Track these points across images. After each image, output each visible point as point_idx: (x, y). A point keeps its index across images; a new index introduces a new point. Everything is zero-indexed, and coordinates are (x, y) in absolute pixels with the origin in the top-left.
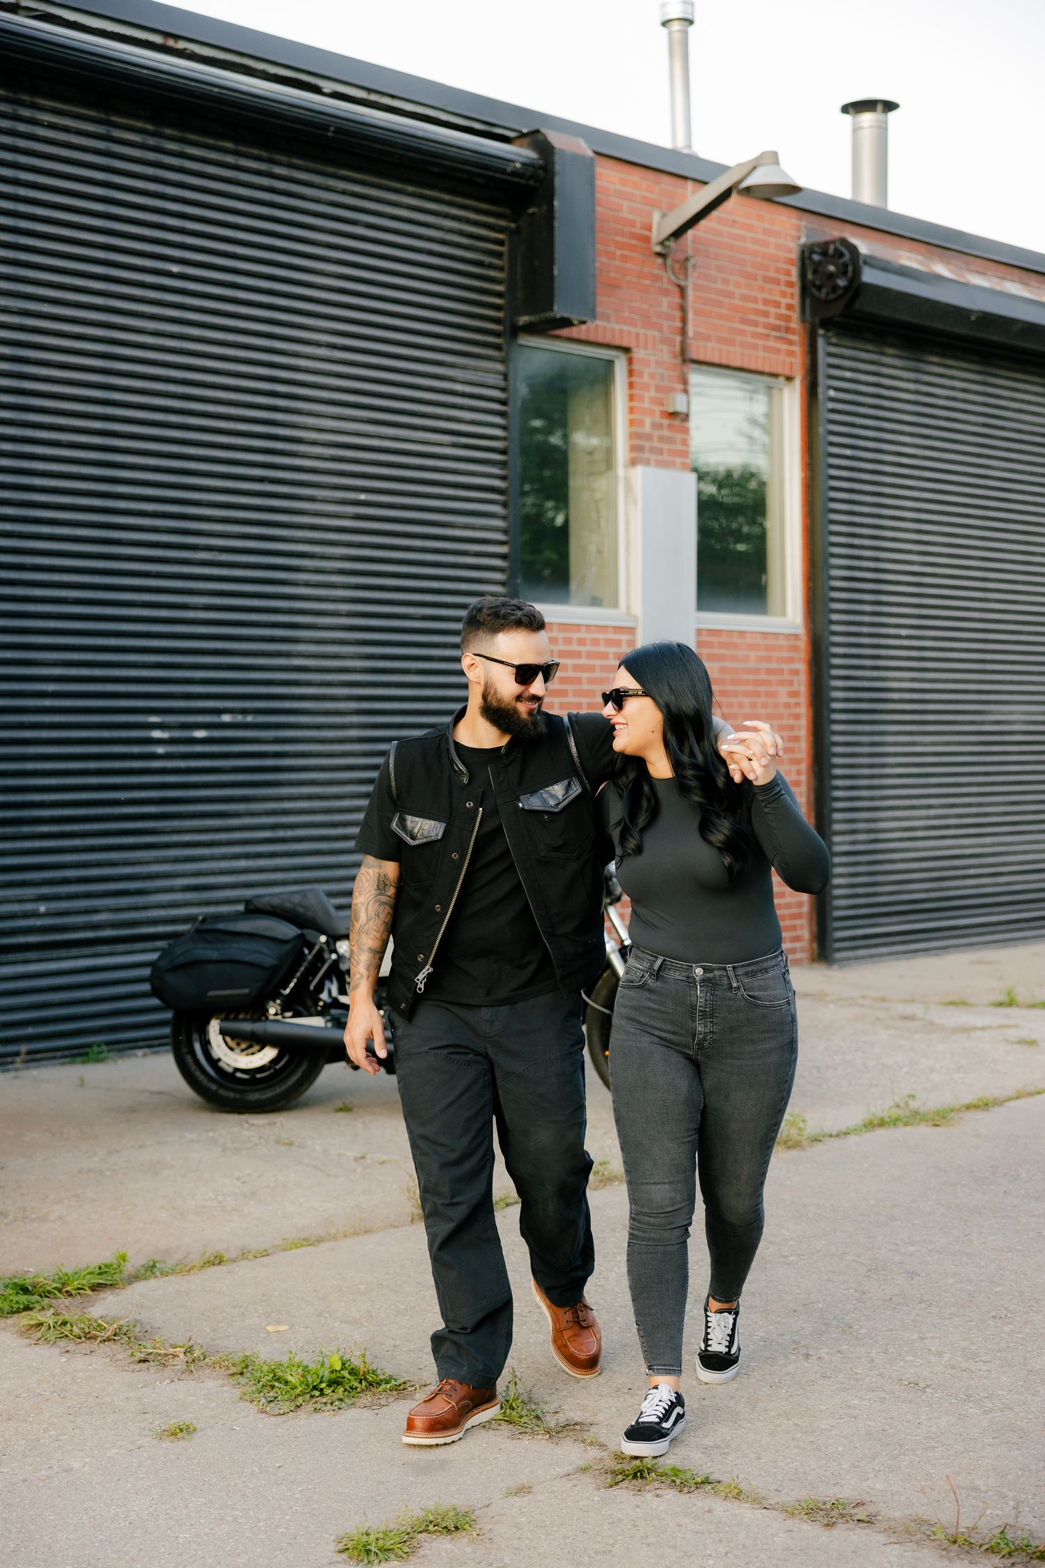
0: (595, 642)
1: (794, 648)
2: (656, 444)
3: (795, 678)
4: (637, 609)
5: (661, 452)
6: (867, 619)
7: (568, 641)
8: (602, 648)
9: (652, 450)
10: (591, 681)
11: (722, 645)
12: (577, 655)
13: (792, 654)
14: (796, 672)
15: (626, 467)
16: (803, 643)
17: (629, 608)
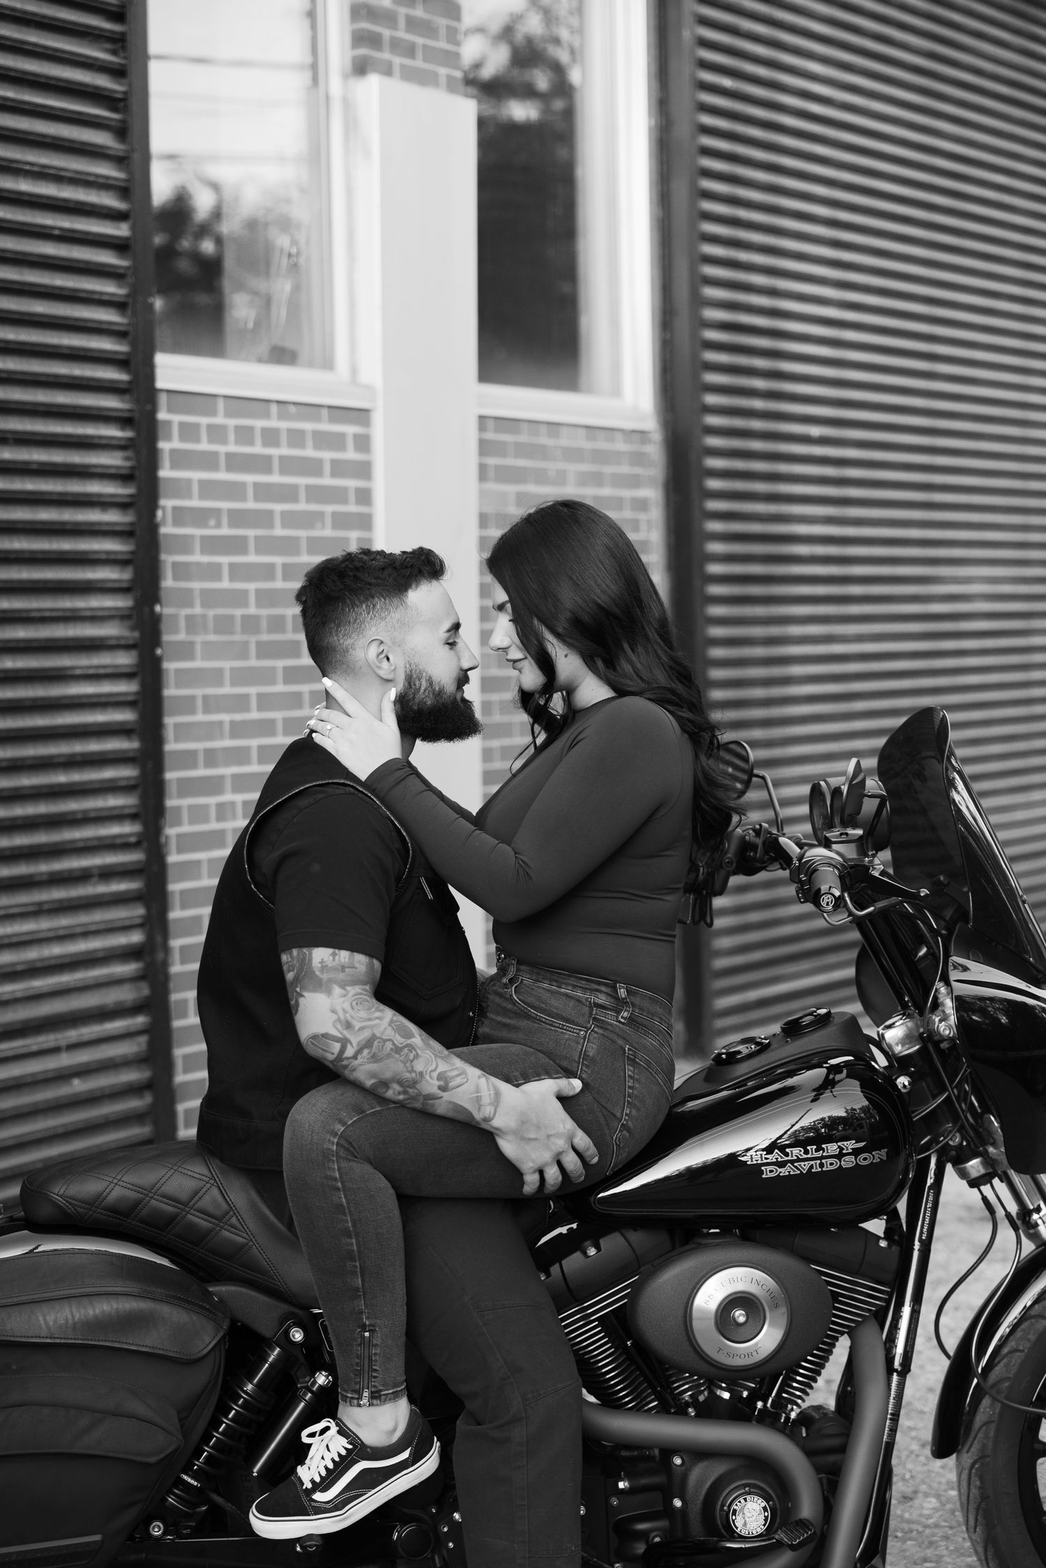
0: (297, 438)
1: (638, 459)
2: (402, 34)
3: (642, 517)
4: (372, 372)
5: (410, 51)
6: (758, 404)
7: (245, 435)
8: (309, 452)
9: (396, 45)
10: (290, 519)
11: (522, 450)
12: (262, 464)
13: (638, 470)
14: (641, 505)
15: (345, 77)
16: (655, 451)
17: (354, 371)
